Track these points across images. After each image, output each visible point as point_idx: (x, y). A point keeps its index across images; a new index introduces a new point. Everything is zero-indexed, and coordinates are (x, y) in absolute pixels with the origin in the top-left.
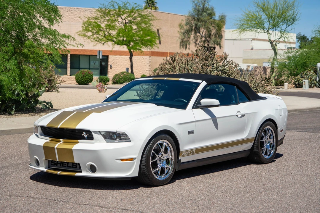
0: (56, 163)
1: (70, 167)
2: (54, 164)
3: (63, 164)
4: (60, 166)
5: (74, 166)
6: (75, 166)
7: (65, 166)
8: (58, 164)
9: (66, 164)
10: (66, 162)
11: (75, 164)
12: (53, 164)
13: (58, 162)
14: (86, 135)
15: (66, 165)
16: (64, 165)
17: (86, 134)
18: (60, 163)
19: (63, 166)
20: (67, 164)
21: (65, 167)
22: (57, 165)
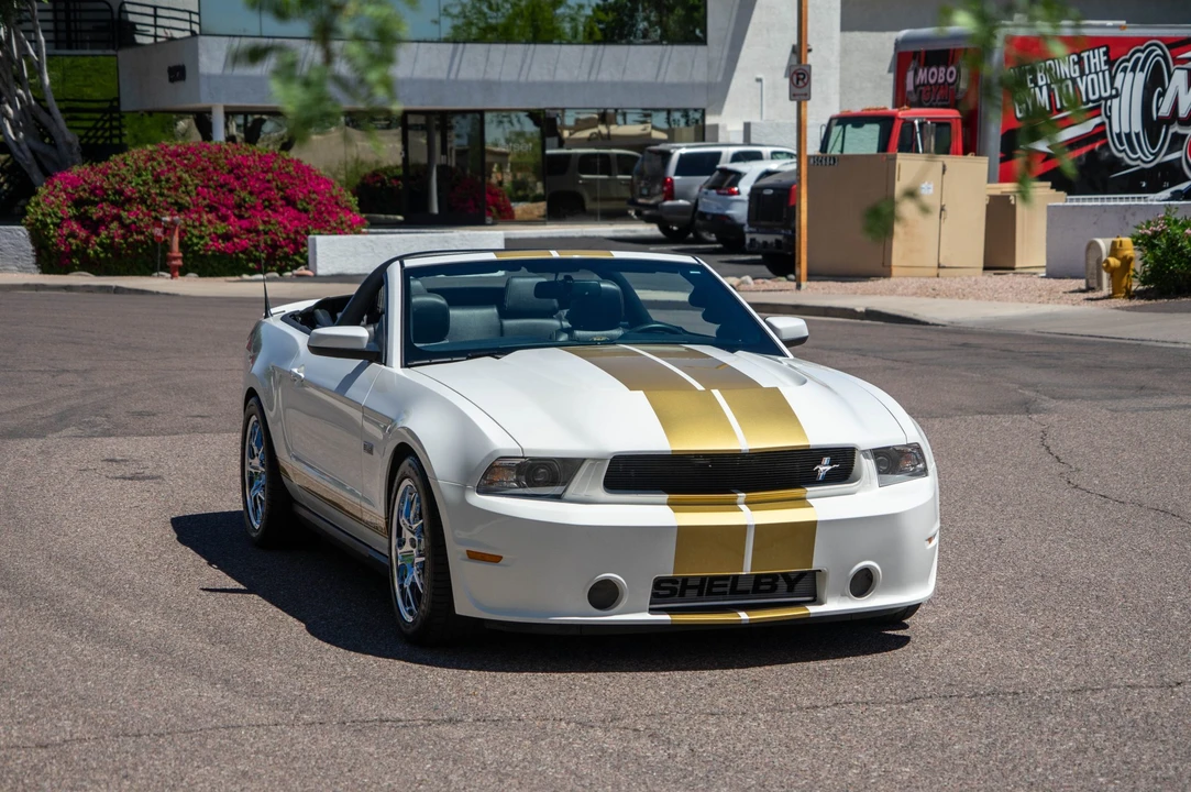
0: (678, 586)
1: (746, 592)
2: (668, 592)
3: (711, 585)
4: (700, 594)
5: (762, 587)
6: (768, 587)
7: (724, 593)
8: (688, 592)
9: (725, 586)
10: (727, 578)
11: (770, 580)
12: (661, 592)
13: (689, 583)
14: (829, 468)
15: (728, 589)
16: (714, 590)
17: (831, 464)
18: (698, 583)
19: (710, 593)
20: (729, 583)
21: (721, 597)
22: (682, 594)
